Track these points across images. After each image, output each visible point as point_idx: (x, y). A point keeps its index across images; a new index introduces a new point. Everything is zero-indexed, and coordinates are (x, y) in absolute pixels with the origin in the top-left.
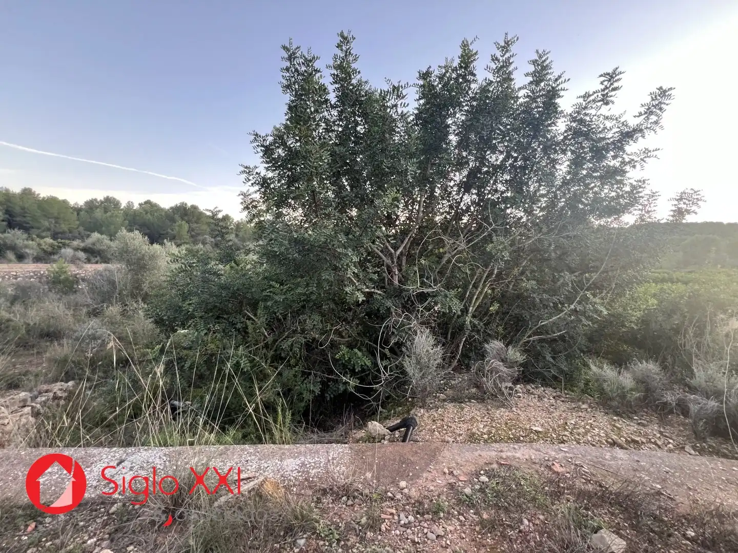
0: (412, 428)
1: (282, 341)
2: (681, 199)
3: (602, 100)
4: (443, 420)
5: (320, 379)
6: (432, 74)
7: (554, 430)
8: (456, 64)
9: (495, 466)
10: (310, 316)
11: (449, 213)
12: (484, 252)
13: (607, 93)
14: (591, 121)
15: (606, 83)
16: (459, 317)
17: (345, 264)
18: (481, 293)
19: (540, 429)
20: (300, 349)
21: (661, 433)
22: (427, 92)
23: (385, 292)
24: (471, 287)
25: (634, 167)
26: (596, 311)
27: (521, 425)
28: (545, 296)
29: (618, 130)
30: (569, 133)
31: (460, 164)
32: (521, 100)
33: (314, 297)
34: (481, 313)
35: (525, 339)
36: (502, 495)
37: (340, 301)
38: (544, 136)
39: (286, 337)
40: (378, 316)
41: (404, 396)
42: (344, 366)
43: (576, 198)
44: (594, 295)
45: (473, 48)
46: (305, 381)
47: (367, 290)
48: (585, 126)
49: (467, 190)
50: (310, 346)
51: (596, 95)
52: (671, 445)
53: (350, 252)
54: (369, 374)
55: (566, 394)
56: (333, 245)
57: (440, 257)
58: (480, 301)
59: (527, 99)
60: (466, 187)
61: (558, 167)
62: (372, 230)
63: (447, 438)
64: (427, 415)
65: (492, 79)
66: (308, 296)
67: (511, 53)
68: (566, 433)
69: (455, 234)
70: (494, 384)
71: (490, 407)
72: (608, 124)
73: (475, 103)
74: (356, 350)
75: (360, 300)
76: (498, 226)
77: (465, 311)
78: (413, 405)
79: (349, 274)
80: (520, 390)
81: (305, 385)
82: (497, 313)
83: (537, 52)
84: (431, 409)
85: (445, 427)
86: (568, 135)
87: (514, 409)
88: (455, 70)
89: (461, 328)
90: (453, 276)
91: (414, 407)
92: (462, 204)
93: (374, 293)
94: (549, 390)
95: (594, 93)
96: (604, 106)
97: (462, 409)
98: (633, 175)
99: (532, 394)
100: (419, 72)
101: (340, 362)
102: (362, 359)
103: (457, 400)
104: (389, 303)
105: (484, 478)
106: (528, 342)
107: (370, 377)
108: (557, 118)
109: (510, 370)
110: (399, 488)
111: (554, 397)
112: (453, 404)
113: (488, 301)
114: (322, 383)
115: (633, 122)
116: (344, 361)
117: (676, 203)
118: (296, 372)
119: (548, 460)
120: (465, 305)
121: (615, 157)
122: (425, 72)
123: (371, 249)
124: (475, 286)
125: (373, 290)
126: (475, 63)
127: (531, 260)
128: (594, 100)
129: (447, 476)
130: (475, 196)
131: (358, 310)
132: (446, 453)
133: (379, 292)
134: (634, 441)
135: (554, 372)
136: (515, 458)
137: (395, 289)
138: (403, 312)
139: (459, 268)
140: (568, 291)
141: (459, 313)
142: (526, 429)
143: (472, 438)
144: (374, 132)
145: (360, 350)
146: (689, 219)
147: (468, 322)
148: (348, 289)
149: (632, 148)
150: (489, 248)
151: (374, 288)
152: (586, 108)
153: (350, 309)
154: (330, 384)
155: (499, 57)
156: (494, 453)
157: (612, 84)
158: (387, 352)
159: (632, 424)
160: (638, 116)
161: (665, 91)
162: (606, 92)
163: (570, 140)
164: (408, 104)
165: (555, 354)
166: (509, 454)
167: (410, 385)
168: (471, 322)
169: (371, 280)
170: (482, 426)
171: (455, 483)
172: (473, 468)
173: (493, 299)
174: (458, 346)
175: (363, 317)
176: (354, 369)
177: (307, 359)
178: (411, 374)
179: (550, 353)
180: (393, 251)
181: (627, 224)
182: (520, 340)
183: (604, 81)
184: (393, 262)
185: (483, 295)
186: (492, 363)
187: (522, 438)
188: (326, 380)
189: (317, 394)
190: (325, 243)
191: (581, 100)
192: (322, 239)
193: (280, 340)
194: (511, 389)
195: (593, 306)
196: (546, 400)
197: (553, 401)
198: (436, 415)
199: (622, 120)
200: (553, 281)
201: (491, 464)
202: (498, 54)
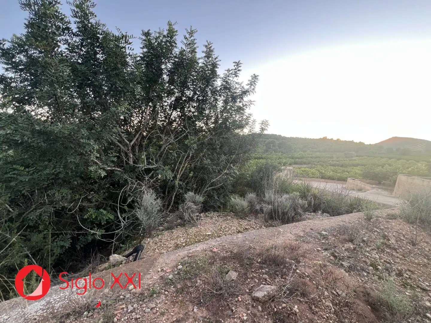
0: (140, 251)
1: (30, 213)
2: (262, 124)
3: (235, 74)
4: (161, 242)
5: (70, 236)
6: (151, 35)
7: (216, 232)
8: (165, 33)
9: (186, 258)
10: (59, 191)
11: (165, 121)
12: (184, 145)
13: (236, 72)
14: (231, 83)
15: (236, 66)
16: (172, 181)
17: (88, 151)
18: (183, 167)
19: (210, 233)
20: (49, 217)
21: (255, 222)
22: (148, 45)
23: (123, 169)
24: (178, 164)
25: (247, 107)
26: (235, 173)
27: (201, 234)
28: (214, 167)
29: (241, 90)
30: (223, 87)
31: (170, 93)
32: (200, 65)
33: (61, 176)
34: (184, 178)
35: (206, 189)
36: (189, 272)
37: (86, 178)
38: (212, 86)
39: (33, 209)
40: (118, 185)
41: (138, 234)
42: (92, 223)
43: (226, 119)
44: (234, 166)
45: (175, 27)
46: (56, 240)
47: (109, 168)
48: (228, 85)
49: (175, 109)
50: (58, 213)
51: (232, 71)
52: (258, 227)
53: (92, 142)
54: (113, 224)
55: (223, 214)
56: (78, 137)
57: (160, 147)
58: (183, 171)
59: (203, 65)
60: (174, 107)
61: (218, 103)
62: (109, 128)
63: (162, 251)
64: (152, 241)
65: (184, 48)
66: (57, 175)
67: (194, 38)
68: (221, 232)
69: (168, 134)
70: (189, 215)
71: (187, 228)
72: (237, 86)
73: (177, 60)
74: (102, 210)
75: (103, 175)
76: (191, 130)
77: (175, 177)
78: (143, 237)
79: (93, 158)
80: (203, 216)
81: (55, 243)
82: (192, 177)
83: (207, 41)
84: (154, 237)
85: (162, 245)
86: (222, 88)
87: (199, 226)
88: (164, 36)
89: (173, 187)
90: (168, 158)
91: (144, 238)
92: (172, 116)
93: (115, 170)
94: (216, 214)
95: (232, 70)
96: (235, 77)
97: (172, 233)
98: (247, 111)
99: (208, 217)
100: (142, 31)
101: (89, 220)
102: (106, 215)
103: (169, 228)
104: (126, 176)
105: (180, 267)
106: (207, 191)
107: (114, 227)
108: (217, 78)
109: (197, 206)
110: (128, 290)
111: (217, 217)
112: (167, 231)
113: (188, 171)
114: (73, 238)
115: (246, 87)
116: (91, 219)
117: (261, 125)
118: (45, 235)
119: (211, 247)
120: (175, 174)
121: (240, 102)
122: (146, 32)
123: (111, 140)
124: (180, 163)
125: (114, 168)
126: (176, 37)
127: (208, 149)
128: (231, 73)
129: (160, 273)
130: (179, 113)
131: (103, 182)
132: (161, 260)
133: (119, 169)
134: (246, 229)
135: (218, 204)
136: (196, 251)
137: (130, 167)
138: (136, 181)
139: (171, 153)
140: (224, 164)
141: (172, 179)
142: (204, 235)
143: (177, 247)
144: (109, 61)
145: (105, 209)
146: (265, 132)
147: (177, 184)
148: (92, 169)
149: (246, 99)
150: (186, 142)
151: (115, 167)
152: (228, 76)
153: (96, 182)
154: (79, 237)
155: (188, 38)
156: (186, 252)
157: (238, 68)
158: (126, 208)
159: (246, 221)
160: (248, 85)
161: (256, 76)
162: (236, 70)
163: (223, 90)
164: (133, 50)
165: (219, 195)
166: (194, 250)
167: (142, 226)
168: (178, 183)
169: (113, 162)
170: (182, 239)
171: (164, 275)
172: (175, 264)
173: (191, 170)
174: (172, 198)
175: (109, 187)
176: (100, 223)
177: (56, 223)
178: (141, 219)
179: (217, 195)
180: (128, 143)
181: (246, 133)
182: (203, 190)
183: (235, 65)
184: (128, 150)
185: (185, 167)
186: (188, 204)
187: (202, 240)
188: (76, 236)
189: (67, 248)
190: (69, 135)
191: (226, 72)
192: (66, 132)
193: (27, 212)
194: (197, 216)
195: (233, 170)
196: (214, 218)
197: (217, 218)
198: (157, 240)
199: (242, 85)
200: (218, 159)
201: (184, 258)
202: (188, 36)
